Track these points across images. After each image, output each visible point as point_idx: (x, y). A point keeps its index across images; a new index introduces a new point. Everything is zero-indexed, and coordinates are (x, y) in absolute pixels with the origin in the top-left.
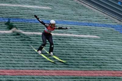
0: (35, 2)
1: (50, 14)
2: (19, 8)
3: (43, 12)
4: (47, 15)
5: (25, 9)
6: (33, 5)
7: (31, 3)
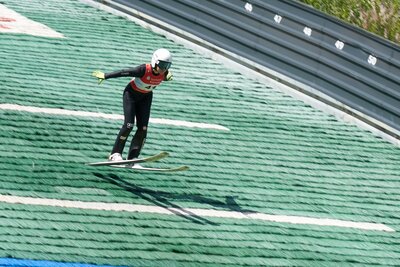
0: (325, 202)
1: (387, 255)
2: (253, 225)
3: (355, 245)
4: (374, 261)
5: (278, 230)
6: (315, 214)
7: (306, 207)
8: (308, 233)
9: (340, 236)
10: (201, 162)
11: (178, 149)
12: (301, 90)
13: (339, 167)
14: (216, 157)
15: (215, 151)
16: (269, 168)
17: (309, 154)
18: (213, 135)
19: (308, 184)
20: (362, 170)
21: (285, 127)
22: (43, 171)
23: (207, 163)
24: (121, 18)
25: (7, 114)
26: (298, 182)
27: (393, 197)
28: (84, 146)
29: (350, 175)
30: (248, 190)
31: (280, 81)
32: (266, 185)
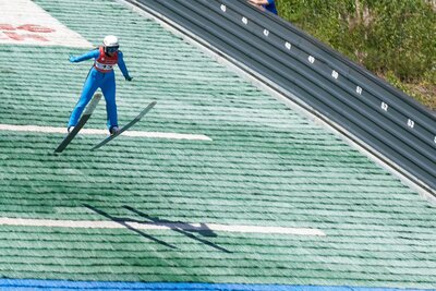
8: (252, 242)
9: (279, 243)
10: (179, 175)
11: (164, 163)
12: (283, 94)
13: (296, 173)
14: (194, 169)
15: (194, 163)
16: (236, 178)
17: (273, 161)
18: (197, 147)
19: (264, 192)
20: (315, 175)
21: (261, 134)
22: (46, 193)
23: (185, 175)
24: (148, 20)
25: (27, 136)
26: (257, 191)
27: (334, 201)
28: (85, 164)
29: (303, 180)
30: (212, 202)
31: (268, 85)
32: (229, 196)
